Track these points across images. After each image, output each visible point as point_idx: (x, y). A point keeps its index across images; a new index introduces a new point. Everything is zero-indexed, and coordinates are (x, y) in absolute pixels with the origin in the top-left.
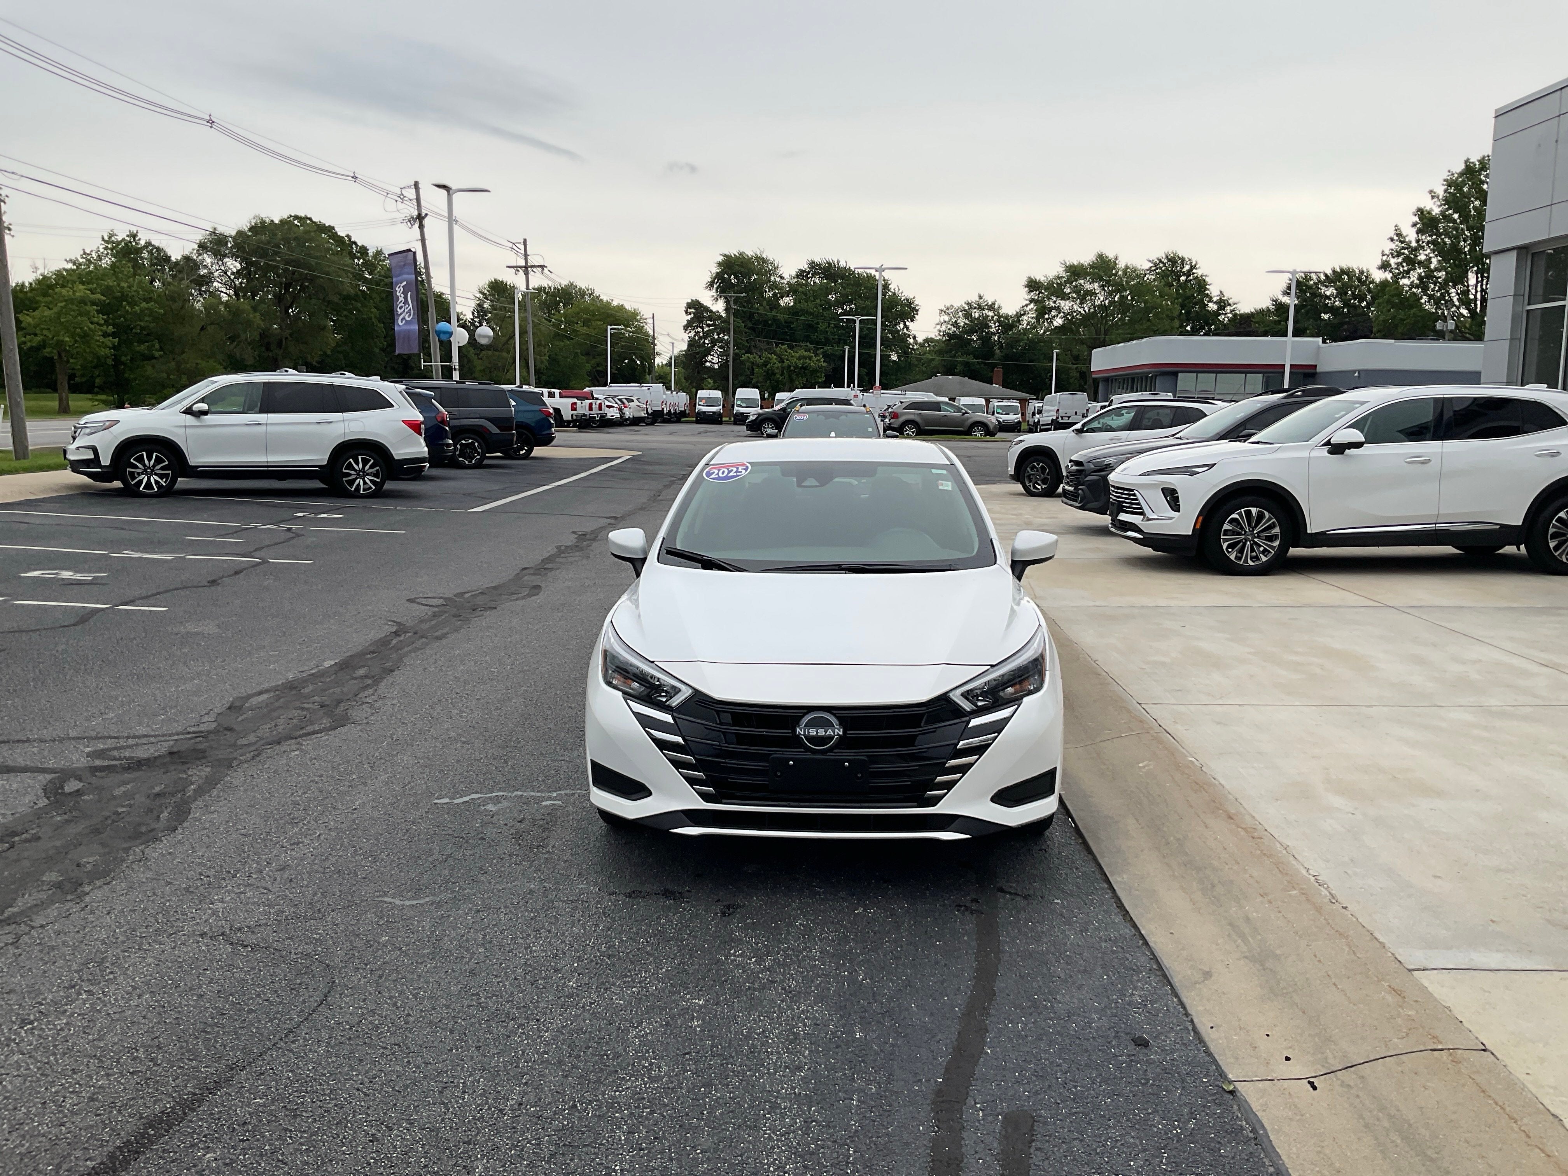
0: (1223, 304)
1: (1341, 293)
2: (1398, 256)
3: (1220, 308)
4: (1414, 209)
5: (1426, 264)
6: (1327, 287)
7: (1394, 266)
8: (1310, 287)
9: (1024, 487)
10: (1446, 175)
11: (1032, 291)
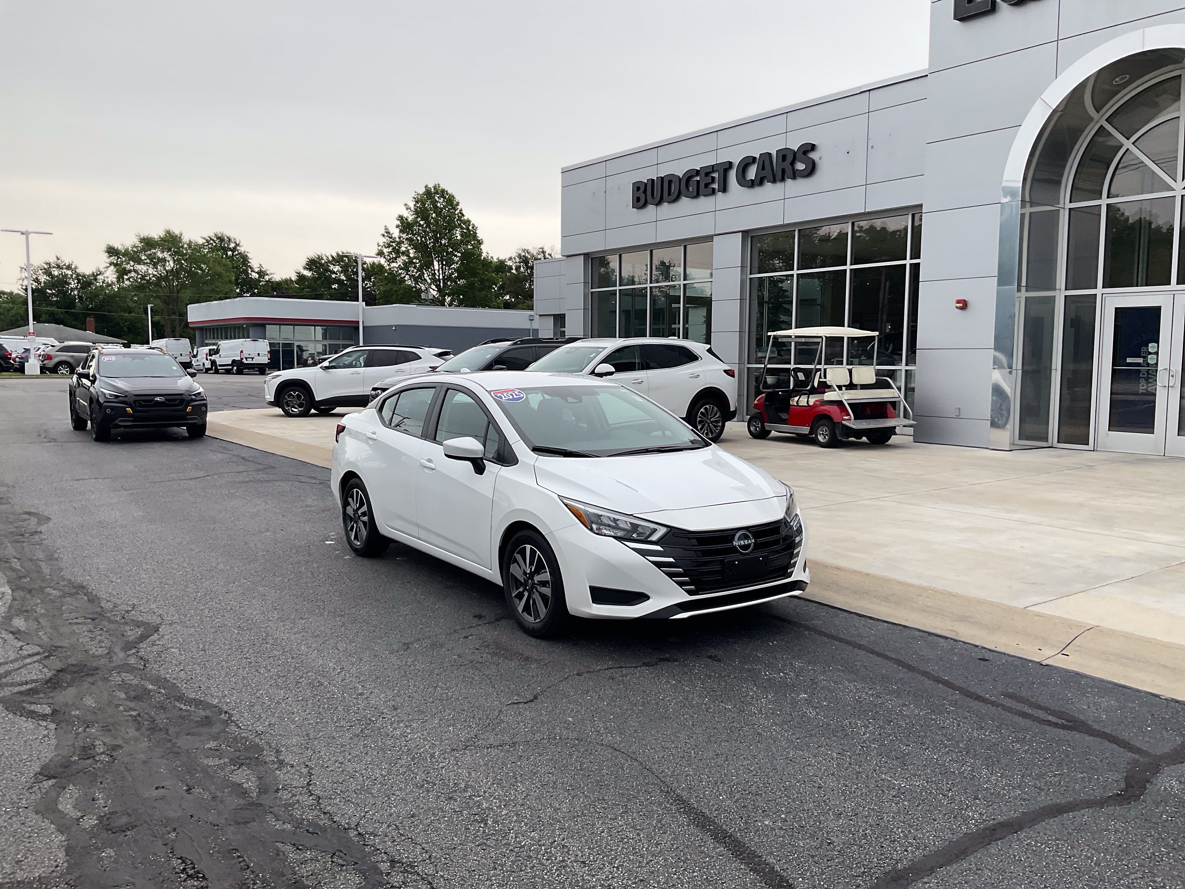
0: (261, 273)
1: (345, 270)
2: (388, 247)
3: (260, 277)
4: (397, 216)
5: (406, 253)
6: (334, 265)
7: (386, 254)
8: (322, 265)
9: (284, 410)
10: (414, 195)
11: (111, 256)
